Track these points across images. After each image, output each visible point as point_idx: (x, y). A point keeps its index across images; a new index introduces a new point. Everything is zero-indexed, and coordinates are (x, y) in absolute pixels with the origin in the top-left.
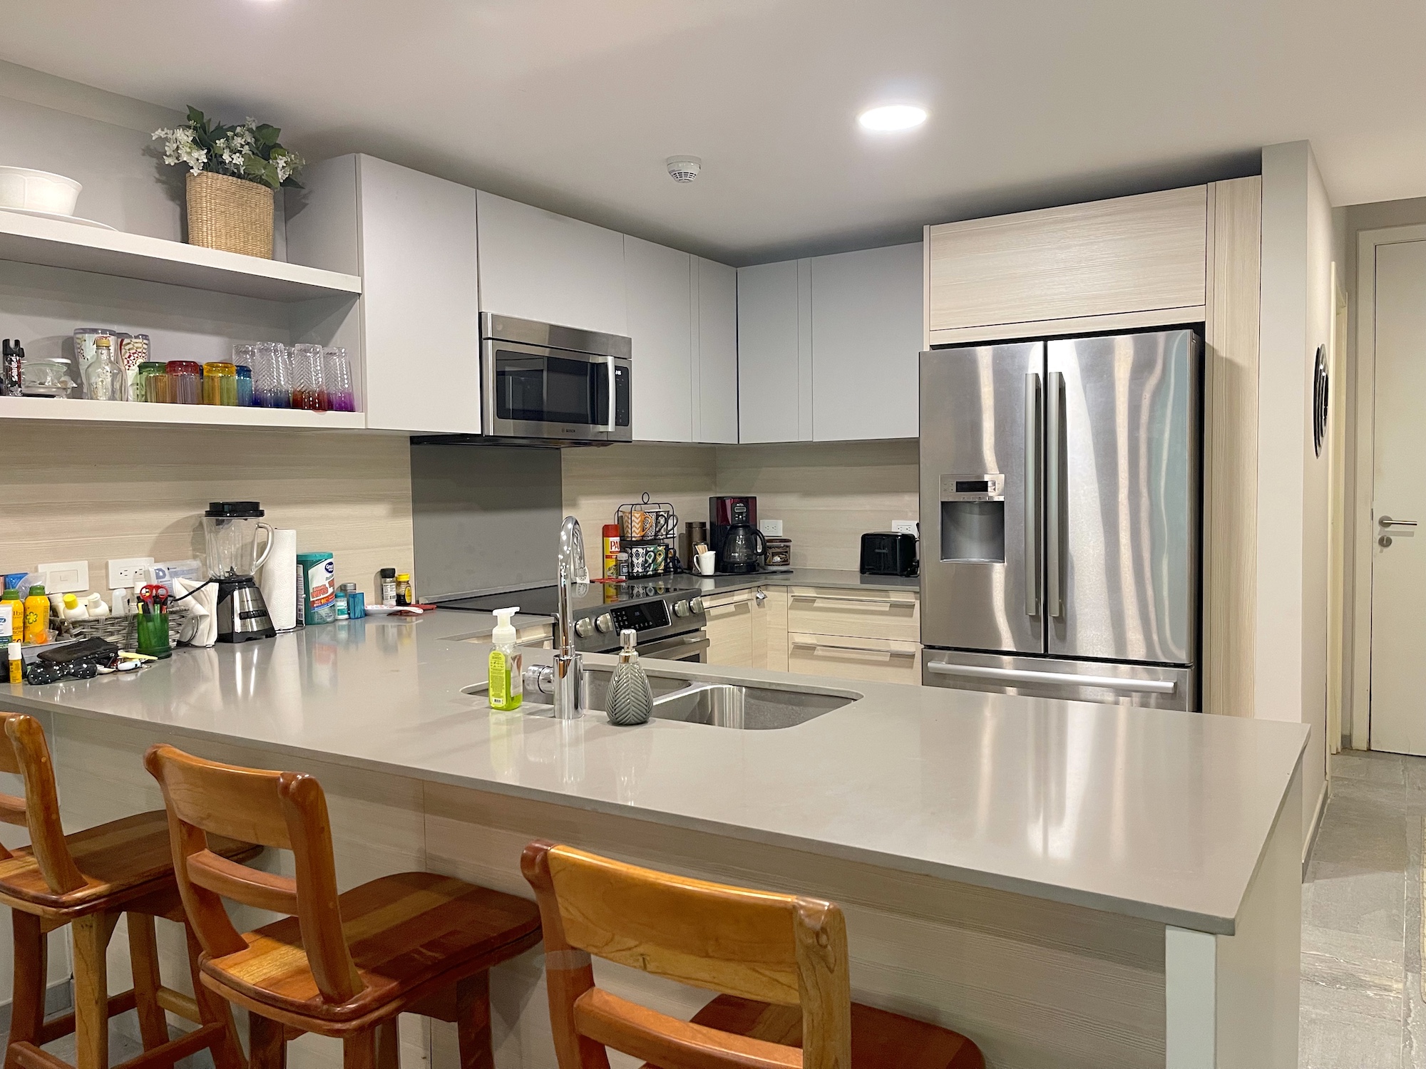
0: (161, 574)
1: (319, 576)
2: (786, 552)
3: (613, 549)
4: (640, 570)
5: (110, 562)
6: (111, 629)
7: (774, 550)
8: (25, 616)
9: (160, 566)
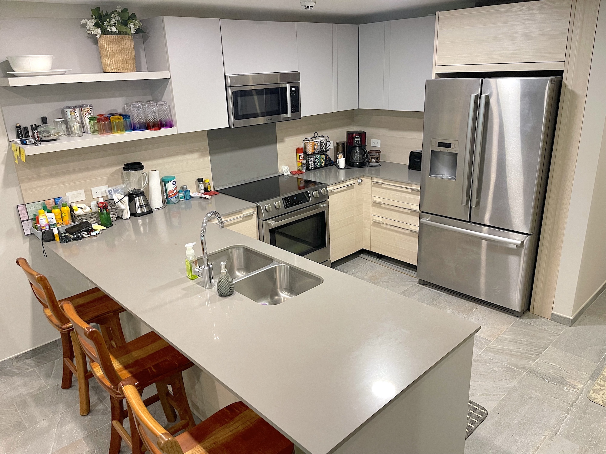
0: (110, 192)
1: (170, 187)
2: (378, 157)
3: (300, 158)
4: (312, 167)
5: (92, 189)
6: (92, 216)
7: (372, 156)
8: (62, 214)
9: (110, 189)
